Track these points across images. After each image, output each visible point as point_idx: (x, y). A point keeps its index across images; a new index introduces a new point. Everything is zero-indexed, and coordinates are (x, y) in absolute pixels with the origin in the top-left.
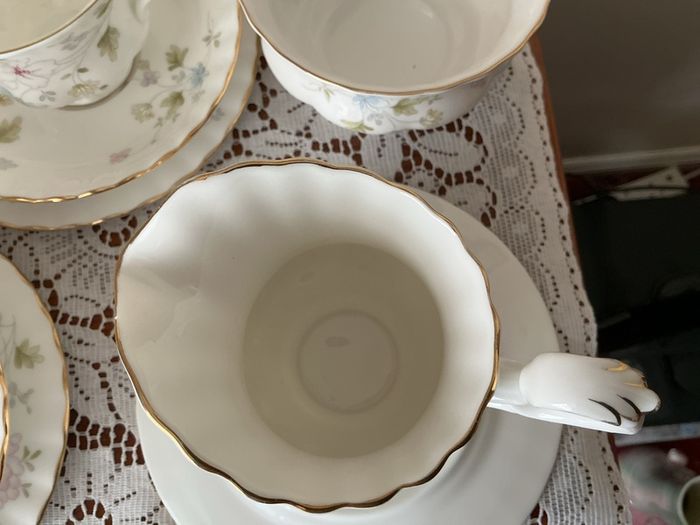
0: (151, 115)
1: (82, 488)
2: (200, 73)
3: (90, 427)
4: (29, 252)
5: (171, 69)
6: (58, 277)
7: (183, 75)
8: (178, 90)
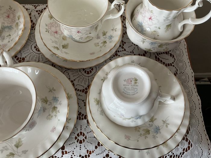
0: (99, 45)
1: (79, 129)
2: (111, 37)
3: (81, 115)
4: (68, 74)
5: (103, 36)
6: (74, 80)
7: (106, 37)
8: (105, 40)
